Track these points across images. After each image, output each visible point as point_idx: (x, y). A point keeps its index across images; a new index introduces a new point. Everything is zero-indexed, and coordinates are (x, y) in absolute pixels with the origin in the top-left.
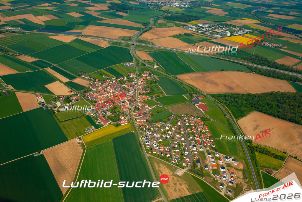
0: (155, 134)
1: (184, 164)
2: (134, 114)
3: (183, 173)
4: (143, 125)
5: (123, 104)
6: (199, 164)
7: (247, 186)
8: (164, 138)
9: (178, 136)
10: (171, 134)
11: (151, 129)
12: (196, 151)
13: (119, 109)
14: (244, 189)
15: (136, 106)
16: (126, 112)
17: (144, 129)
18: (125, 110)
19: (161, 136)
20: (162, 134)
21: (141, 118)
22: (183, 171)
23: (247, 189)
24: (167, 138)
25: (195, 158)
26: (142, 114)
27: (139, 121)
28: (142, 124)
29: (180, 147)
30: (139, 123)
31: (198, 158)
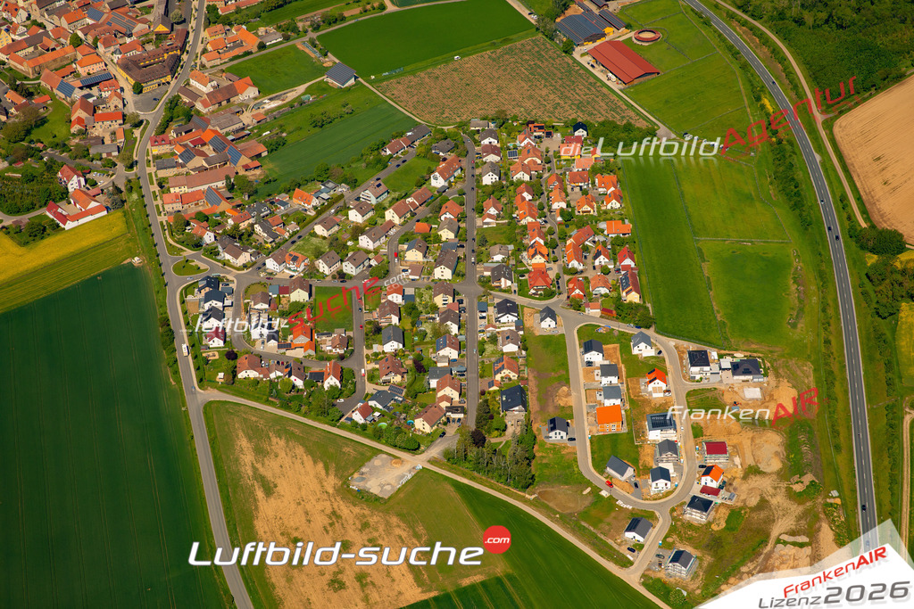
0: (271, 264)
1: (421, 425)
2: (156, 151)
3: (404, 476)
4: (203, 218)
5: (90, 96)
6: (517, 413)
7: (799, 518)
8: (329, 282)
9: (414, 256)
10: (376, 251)
11: (251, 233)
12: (509, 338)
13: (61, 131)
14: (775, 533)
15: (174, 103)
16: (107, 141)
17: (209, 238)
18: (99, 130)
19: (312, 271)
20: (319, 254)
21: (201, 169)
22: (408, 466)
23: (793, 533)
24: (342, 276)
25: (498, 377)
26: (211, 143)
27: (185, 189)
28: (204, 207)
29: (413, 324)
30: (178, 206)
31: (514, 376)
